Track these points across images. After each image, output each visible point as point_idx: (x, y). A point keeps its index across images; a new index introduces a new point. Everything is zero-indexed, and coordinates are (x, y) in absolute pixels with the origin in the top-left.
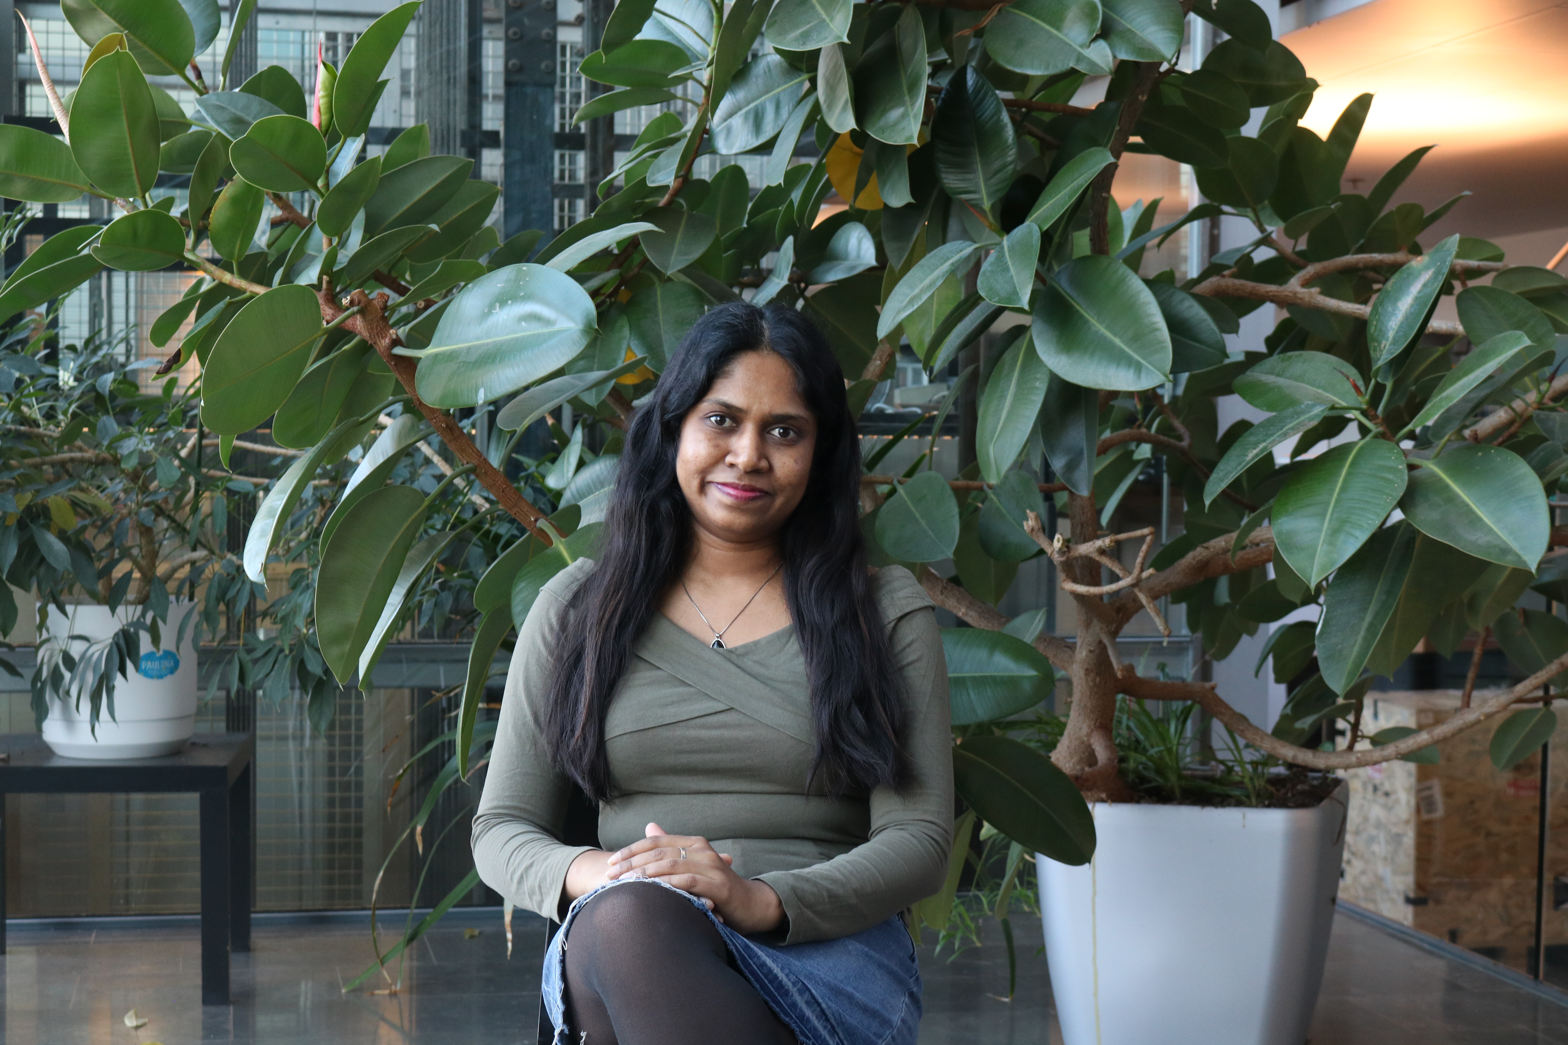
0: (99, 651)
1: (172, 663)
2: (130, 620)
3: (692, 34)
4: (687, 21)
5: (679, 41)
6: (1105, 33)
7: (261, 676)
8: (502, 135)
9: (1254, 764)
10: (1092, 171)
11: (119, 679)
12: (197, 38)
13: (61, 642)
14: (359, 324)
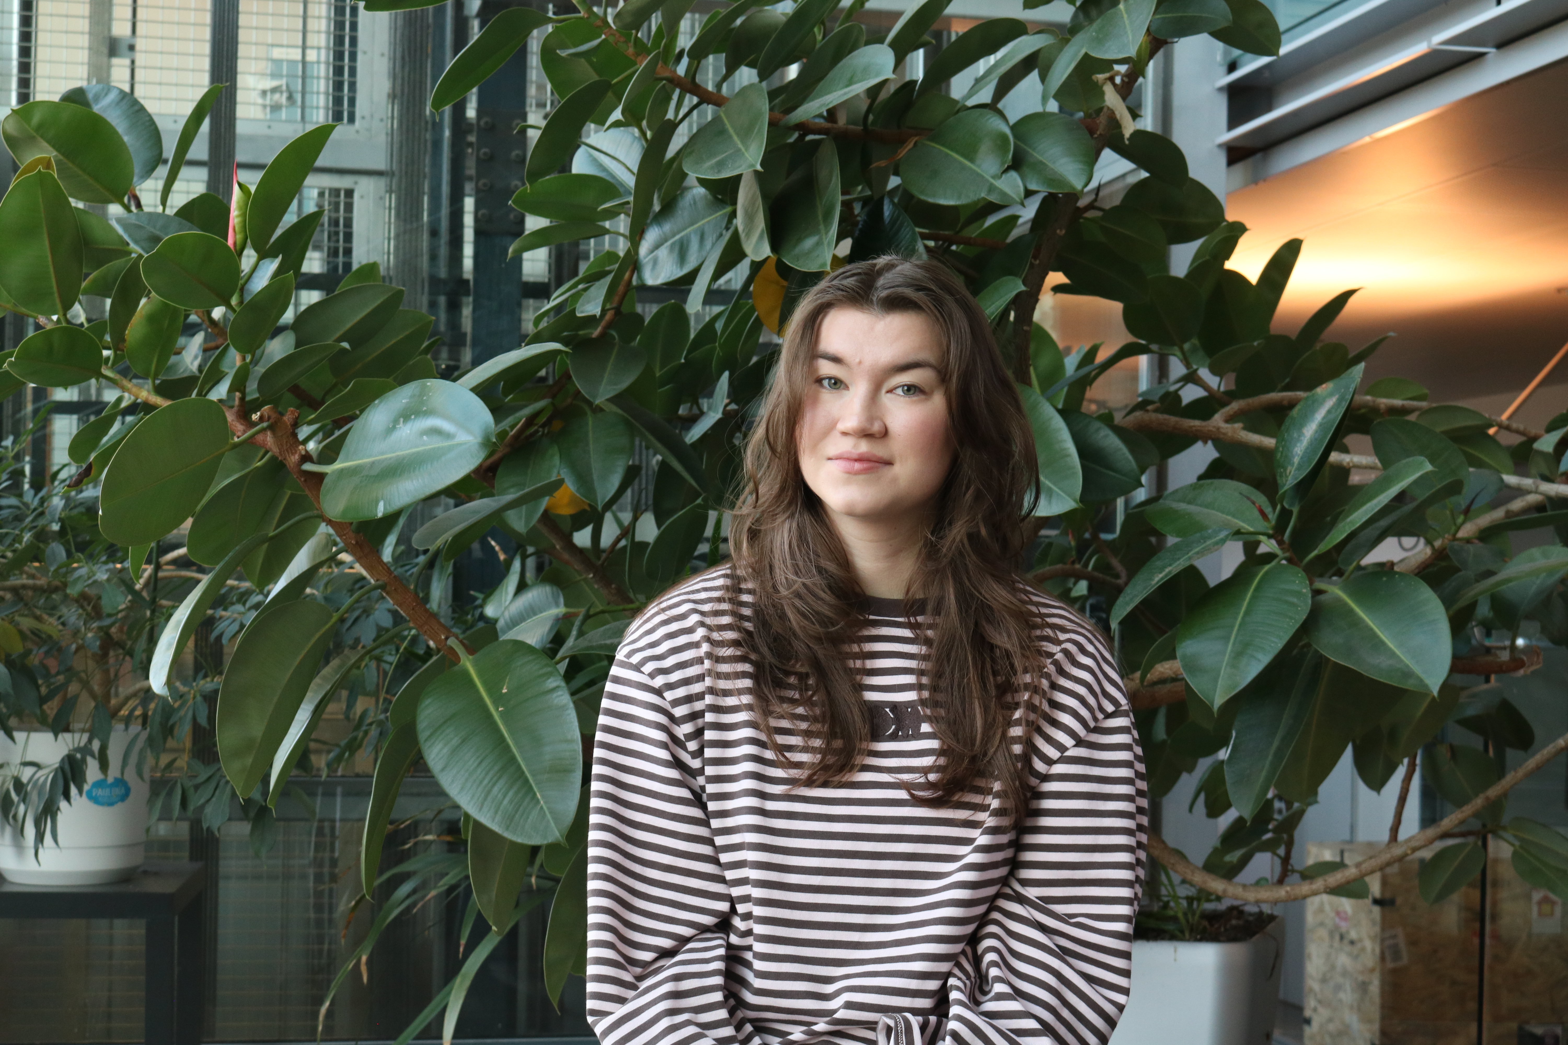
0: (45, 776)
1: (123, 791)
2: (76, 745)
3: (626, 171)
4: (621, 158)
5: (614, 177)
6: (1017, 164)
7: (202, 801)
8: (472, 283)
9: (1190, 899)
10: (1003, 299)
11: (63, 804)
12: (137, 169)
13: (13, 768)
14: (269, 439)
